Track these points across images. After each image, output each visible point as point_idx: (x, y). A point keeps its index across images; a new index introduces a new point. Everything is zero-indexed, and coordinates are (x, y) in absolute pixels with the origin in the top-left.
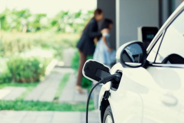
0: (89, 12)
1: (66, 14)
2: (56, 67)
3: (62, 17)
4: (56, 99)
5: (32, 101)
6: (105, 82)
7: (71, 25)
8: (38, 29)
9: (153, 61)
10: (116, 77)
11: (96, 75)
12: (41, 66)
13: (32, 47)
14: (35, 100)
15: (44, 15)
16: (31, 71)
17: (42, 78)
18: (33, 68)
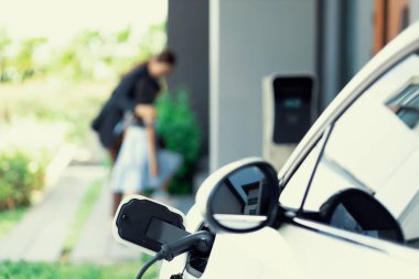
0: (153, 28)
1: (96, 34)
2: (73, 163)
3: (87, 43)
4: (65, 252)
5: (7, 263)
6: (169, 256)
7: (108, 60)
8: (29, 74)
9: (298, 207)
10: (199, 241)
11: (150, 234)
12: (32, 168)
13: (14, 118)
14: (15, 258)
15: (43, 40)
16: (10, 182)
17: (36, 197)
18: (13, 176)
